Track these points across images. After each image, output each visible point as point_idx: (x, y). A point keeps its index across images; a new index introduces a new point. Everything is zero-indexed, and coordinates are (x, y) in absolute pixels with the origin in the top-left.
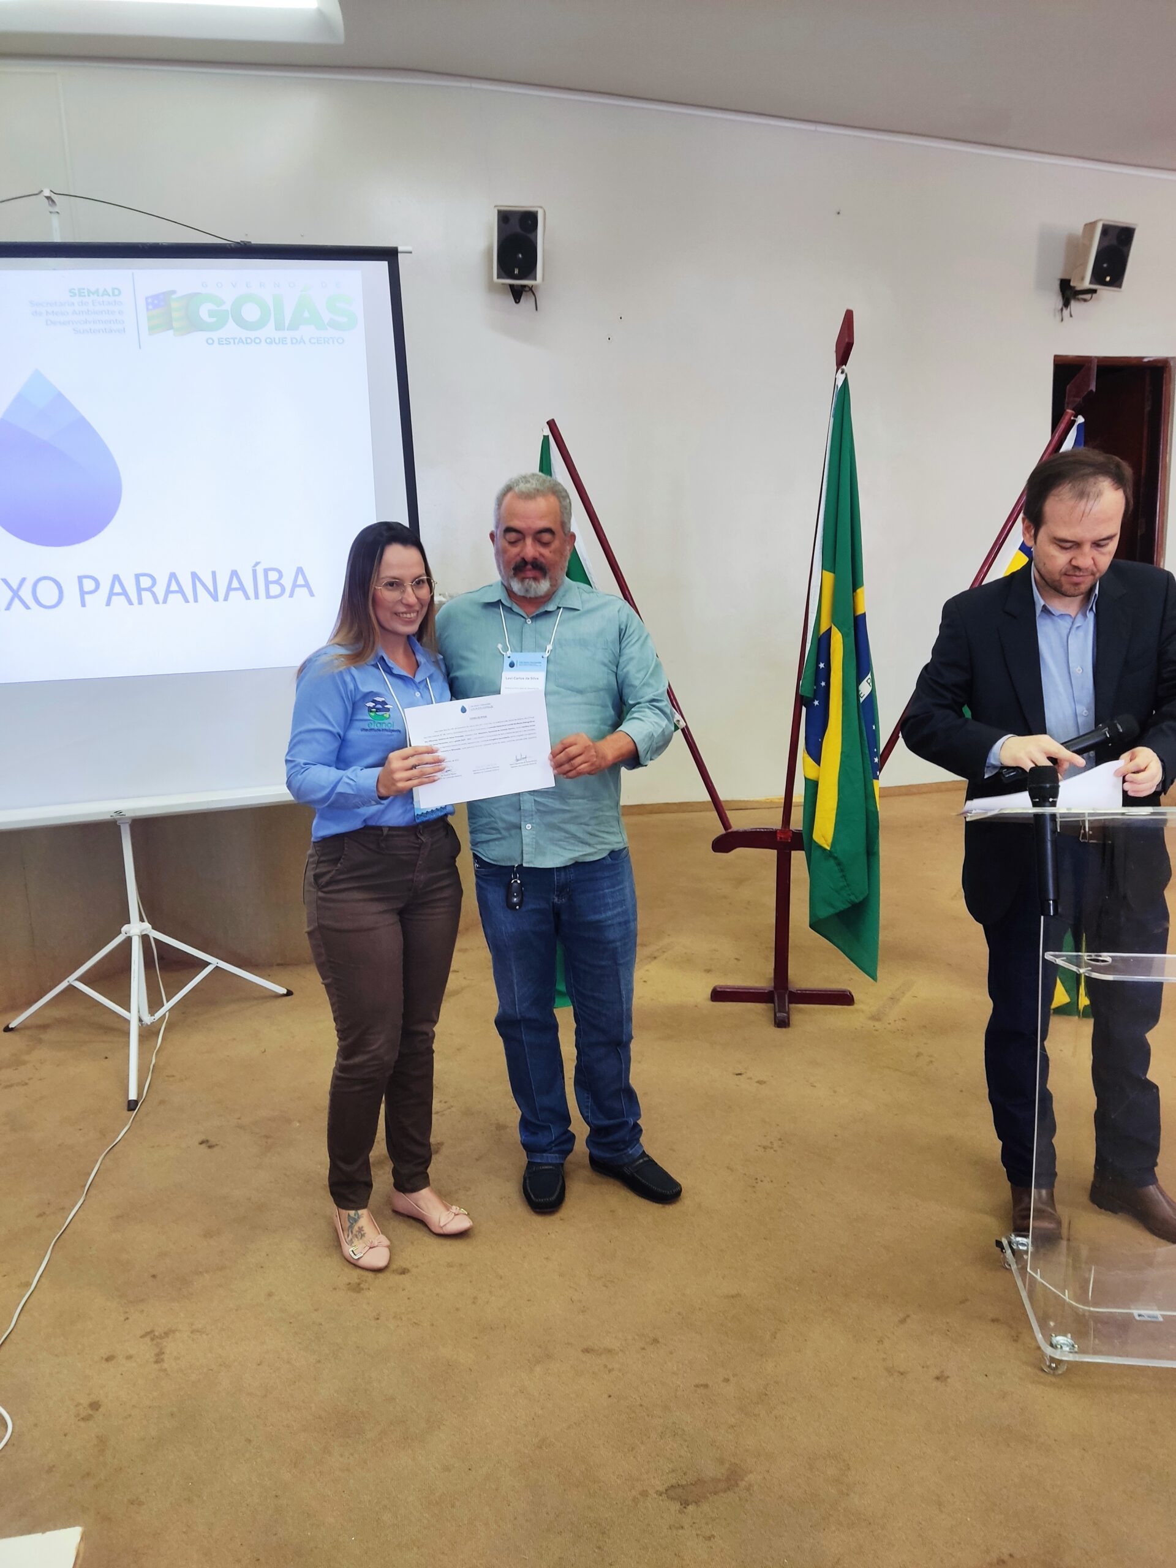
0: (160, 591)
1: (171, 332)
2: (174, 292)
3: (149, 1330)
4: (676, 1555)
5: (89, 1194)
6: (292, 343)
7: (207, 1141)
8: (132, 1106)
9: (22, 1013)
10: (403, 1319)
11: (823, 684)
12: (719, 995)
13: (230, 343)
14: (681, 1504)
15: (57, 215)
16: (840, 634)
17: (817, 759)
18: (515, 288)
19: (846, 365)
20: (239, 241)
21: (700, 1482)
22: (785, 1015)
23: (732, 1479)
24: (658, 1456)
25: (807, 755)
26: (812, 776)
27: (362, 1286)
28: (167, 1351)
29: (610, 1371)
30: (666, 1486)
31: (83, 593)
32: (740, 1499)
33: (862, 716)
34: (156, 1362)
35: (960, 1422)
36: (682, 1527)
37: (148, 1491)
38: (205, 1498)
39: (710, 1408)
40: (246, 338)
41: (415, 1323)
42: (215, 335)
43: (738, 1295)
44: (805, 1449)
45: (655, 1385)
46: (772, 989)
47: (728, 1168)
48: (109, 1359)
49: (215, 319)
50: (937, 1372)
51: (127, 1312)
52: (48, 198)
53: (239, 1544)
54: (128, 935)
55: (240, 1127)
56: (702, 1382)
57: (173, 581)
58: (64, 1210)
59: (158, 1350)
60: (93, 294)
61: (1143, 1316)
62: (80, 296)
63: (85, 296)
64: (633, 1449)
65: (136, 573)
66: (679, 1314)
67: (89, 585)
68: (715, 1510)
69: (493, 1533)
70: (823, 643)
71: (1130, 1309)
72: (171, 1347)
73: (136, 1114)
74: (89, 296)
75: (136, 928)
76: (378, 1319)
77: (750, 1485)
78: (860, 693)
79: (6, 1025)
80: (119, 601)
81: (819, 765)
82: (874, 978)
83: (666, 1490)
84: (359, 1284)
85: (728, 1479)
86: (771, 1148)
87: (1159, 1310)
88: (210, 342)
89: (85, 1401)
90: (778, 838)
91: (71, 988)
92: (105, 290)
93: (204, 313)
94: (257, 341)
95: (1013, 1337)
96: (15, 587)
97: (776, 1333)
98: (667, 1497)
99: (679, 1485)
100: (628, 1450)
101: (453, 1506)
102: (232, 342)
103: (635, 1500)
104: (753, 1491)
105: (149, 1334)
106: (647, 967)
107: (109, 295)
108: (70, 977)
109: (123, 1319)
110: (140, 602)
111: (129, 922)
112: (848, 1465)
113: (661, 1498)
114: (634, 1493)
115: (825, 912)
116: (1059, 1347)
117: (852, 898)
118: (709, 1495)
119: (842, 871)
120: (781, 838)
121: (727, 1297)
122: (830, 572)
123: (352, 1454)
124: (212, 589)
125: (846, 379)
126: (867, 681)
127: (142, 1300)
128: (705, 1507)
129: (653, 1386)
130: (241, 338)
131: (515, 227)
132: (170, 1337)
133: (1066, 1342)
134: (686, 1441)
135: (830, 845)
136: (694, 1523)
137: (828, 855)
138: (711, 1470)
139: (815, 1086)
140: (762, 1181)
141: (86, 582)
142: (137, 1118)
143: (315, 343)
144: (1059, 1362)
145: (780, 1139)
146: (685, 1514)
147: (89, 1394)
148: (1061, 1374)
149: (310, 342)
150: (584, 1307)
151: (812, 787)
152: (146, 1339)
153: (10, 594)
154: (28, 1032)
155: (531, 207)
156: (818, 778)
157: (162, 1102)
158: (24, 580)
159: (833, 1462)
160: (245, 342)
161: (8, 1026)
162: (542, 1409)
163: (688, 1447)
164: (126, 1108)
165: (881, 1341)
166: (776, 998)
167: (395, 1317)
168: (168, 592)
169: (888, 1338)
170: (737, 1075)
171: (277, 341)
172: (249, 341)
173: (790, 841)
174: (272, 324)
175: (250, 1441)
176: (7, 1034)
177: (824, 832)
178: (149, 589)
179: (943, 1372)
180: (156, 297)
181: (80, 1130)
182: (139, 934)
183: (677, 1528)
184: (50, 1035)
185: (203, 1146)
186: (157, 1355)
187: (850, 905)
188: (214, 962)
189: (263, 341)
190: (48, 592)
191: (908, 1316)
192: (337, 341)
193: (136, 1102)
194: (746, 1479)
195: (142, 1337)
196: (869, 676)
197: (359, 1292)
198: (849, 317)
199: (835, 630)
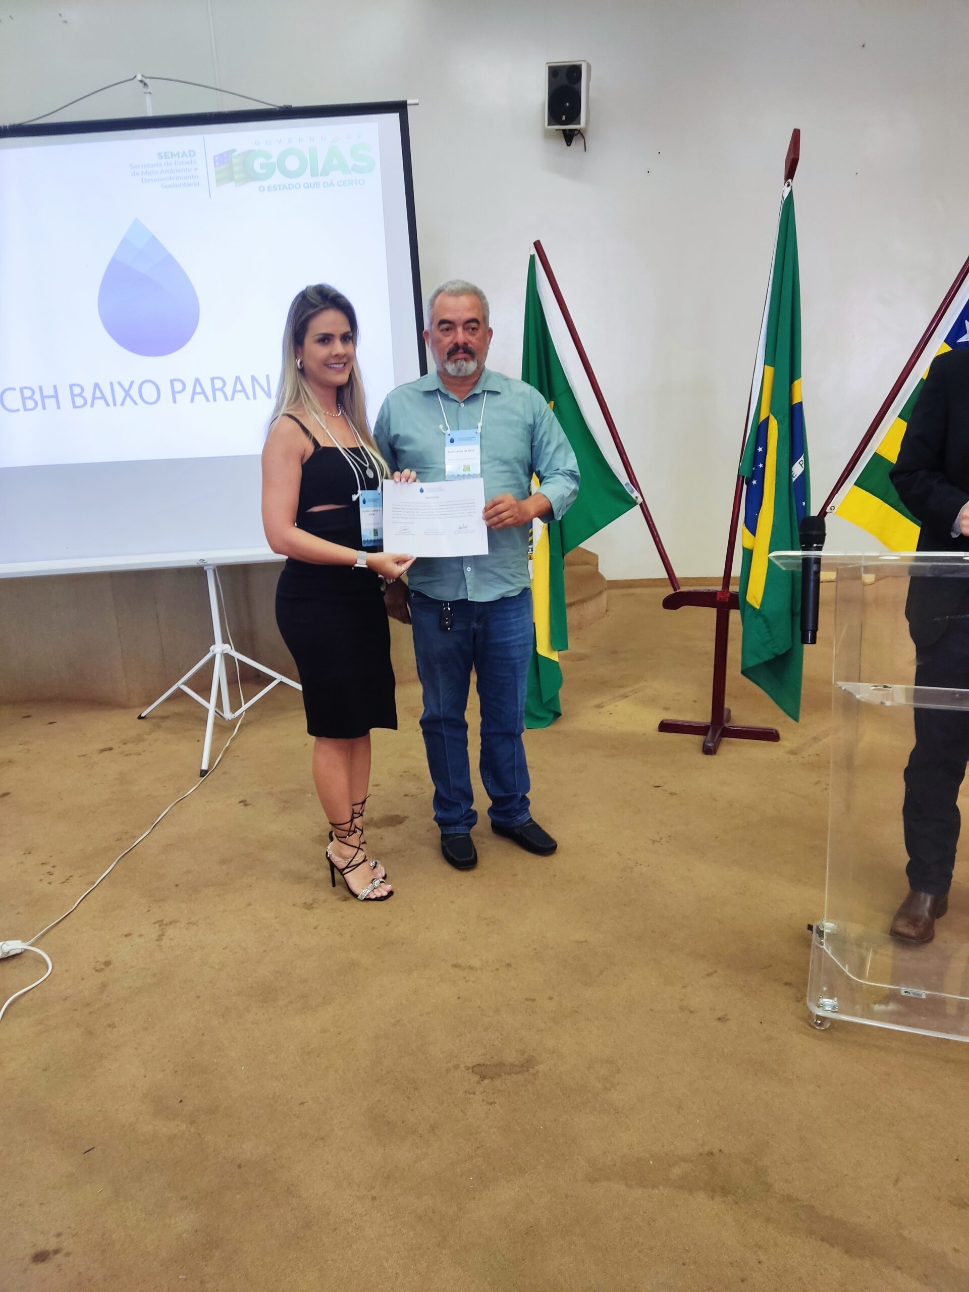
0: (229, 390)
1: (233, 182)
2: (234, 151)
3: (160, 919)
4: (462, 1111)
5: (155, 828)
6: (324, 186)
7: (245, 801)
8: (203, 774)
9: (148, 707)
10: (333, 930)
11: (761, 466)
12: (665, 727)
13: (277, 189)
14: (480, 1078)
15: (149, 94)
16: (776, 421)
17: (753, 531)
18: (567, 132)
19: (792, 179)
20: (282, 105)
21: (501, 1064)
22: (713, 744)
23: (527, 1065)
24: (477, 1042)
25: (745, 528)
26: (748, 545)
27: (313, 905)
28: (167, 934)
29: (466, 982)
30: (474, 1064)
31: (174, 393)
32: (525, 1081)
33: (793, 492)
34: (157, 940)
35: (724, 1053)
36: (474, 1093)
37: (122, 1020)
38: (156, 1029)
39: (531, 1015)
40: (289, 185)
41: (340, 934)
42: (265, 184)
43: (586, 941)
44: (590, 1053)
45: (496, 995)
46: (709, 724)
47: (618, 853)
48: (126, 936)
49: (265, 171)
50: (721, 1014)
51: (150, 907)
52: (141, 81)
53: (168, 1060)
54: (214, 653)
55: (270, 794)
56: (532, 998)
57: (238, 383)
58: (135, 837)
59: (161, 933)
60: (175, 156)
61: (909, 993)
62: (165, 158)
63: (169, 158)
64: (461, 1035)
65: (212, 377)
66: (535, 949)
67: (178, 386)
68: (504, 1085)
69: (338, 1077)
70: (761, 430)
71: (900, 986)
72: (170, 932)
73: (204, 779)
74: (172, 158)
75: (219, 648)
76: (316, 928)
77: (537, 1072)
78: (793, 473)
79: (138, 715)
80: (199, 398)
81: (755, 536)
82: (796, 719)
83: (473, 1067)
84: (312, 904)
85: (522, 1066)
86: (659, 842)
87: (926, 989)
88: (261, 189)
89: (102, 959)
90: (718, 599)
91: (179, 689)
92: (184, 152)
93: (257, 166)
94: (298, 186)
95: (797, 997)
96: (127, 388)
97: (603, 971)
98: (473, 1072)
99: (484, 1065)
100: (457, 1036)
101: (318, 1056)
102: (278, 189)
103: (448, 1070)
104: (538, 1077)
105: (160, 922)
106: (617, 703)
107: (187, 156)
108: (179, 682)
109: (146, 911)
110: (215, 400)
111: (215, 644)
112: (619, 1069)
113: (467, 1071)
114: (449, 1064)
115: (753, 662)
116: (821, 1006)
117: (777, 650)
118: (503, 1074)
119: (768, 627)
120: (720, 598)
121: (577, 942)
122: (771, 366)
123: (264, 1014)
124: (266, 389)
125: (791, 192)
126: (799, 463)
127: (163, 900)
128: (497, 1082)
129: (494, 995)
130: (284, 185)
131: (563, 80)
132: (173, 925)
133: (830, 1003)
134: (502, 1035)
135: (759, 605)
136: (484, 1092)
137: (757, 613)
138: (511, 1056)
139: (716, 800)
140: (641, 865)
141: (176, 383)
142: (204, 783)
143: (341, 185)
144: (824, 1019)
145: (669, 836)
146: (480, 1083)
147: (107, 956)
148: (823, 1030)
149: (338, 184)
150: (466, 937)
151: (748, 554)
152: (155, 925)
153: (124, 394)
154: (154, 721)
155: (575, 61)
156: (753, 548)
157: (224, 773)
158: (132, 383)
159: (608, 1066)
160: (288, 186)
161: (140, 715)
162: (407, 1000)
163: (502, 1039)
164: (199, 775)
165: (684, 987)
166: (710, 733)
167: (328, 928)
168: (235, 391)
169: (692, 985)
170: (656, 787)
171: (313, 186)
172: (291, 187)
173: (727, 600)
174: (308, 170)
175: (198, 997)
176: (140, 720)
177: (755, 595)
178: (221, 389)
179: (725, 1015)
180: (221, 155)
181: (164, 787)
182: (221, 652)
183: (470, 1093)
184: (168, 723)
185: (242, 804)
186: (159, 936)
187: (774, 657)
188: (279, 678)
189: (302, 186)
190: (149, 392)
191: (716, 972)
192: (359, 183)
193: (206, 772)
194: (536, 1068)
195: (154, 923)
196: (802, 458)
197: (310, 909)
198: (796, 134)
199: (772, 417)
